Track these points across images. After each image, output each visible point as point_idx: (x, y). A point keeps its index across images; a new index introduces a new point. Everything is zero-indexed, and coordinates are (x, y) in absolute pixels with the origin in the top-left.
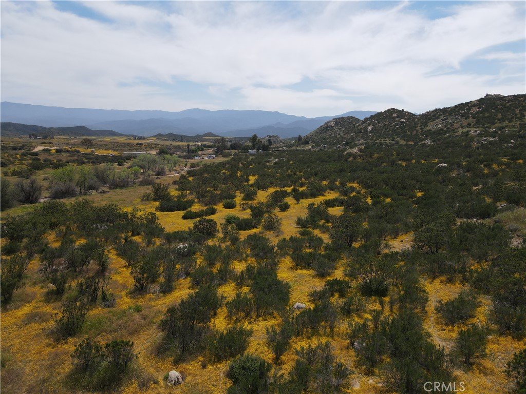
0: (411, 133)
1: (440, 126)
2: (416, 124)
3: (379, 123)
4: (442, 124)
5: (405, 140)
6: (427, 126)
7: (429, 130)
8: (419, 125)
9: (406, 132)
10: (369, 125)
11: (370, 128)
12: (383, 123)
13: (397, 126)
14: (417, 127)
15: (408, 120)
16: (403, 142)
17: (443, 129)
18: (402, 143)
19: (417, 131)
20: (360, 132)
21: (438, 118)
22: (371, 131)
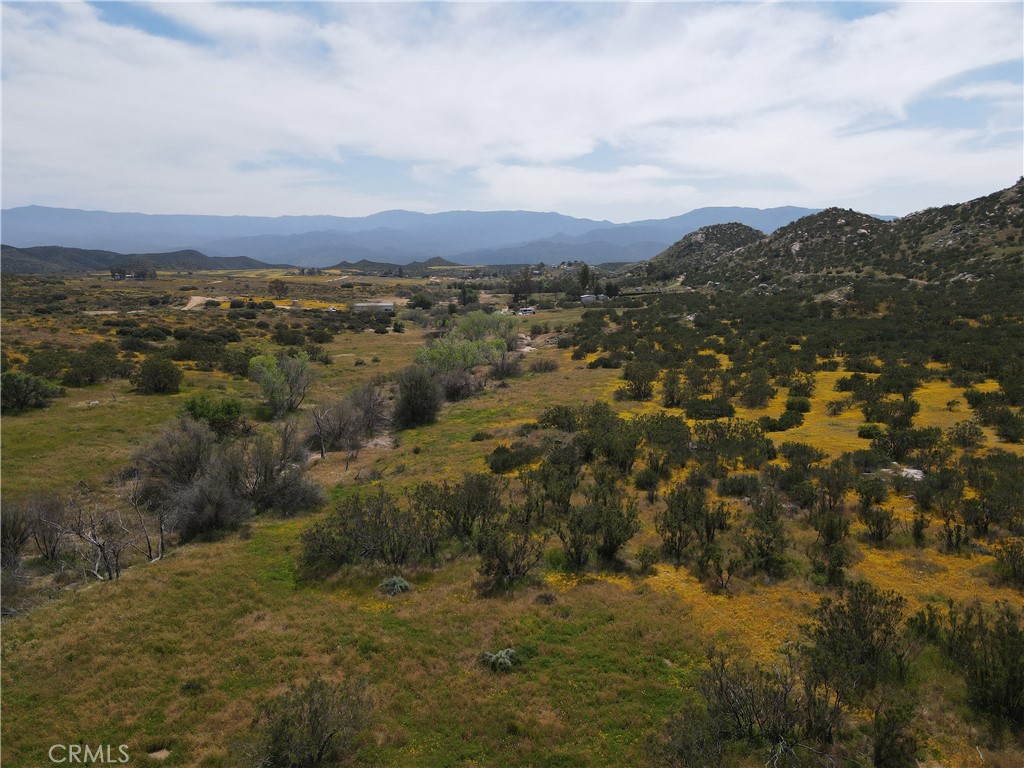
0: (892, 256)
1: (950, 242)
2: (895, 240)
3: (812, 237)
4: (954, 238)
5: (883, 270)
6: (922, 243)
7: (930, 251)
8: (903, 241)
9: (880, 255)
10: (793, 240)
11: (796, 247)
12: (820, 236)
13: (855, 244)
14: (900, 244)
15: (874, 231)
16: (881, 275)
17: (957, 249)
18: (880, 277)
19: (903, 252)
20: (777, 256)
21: (941, 226)
22: (800, 253)
